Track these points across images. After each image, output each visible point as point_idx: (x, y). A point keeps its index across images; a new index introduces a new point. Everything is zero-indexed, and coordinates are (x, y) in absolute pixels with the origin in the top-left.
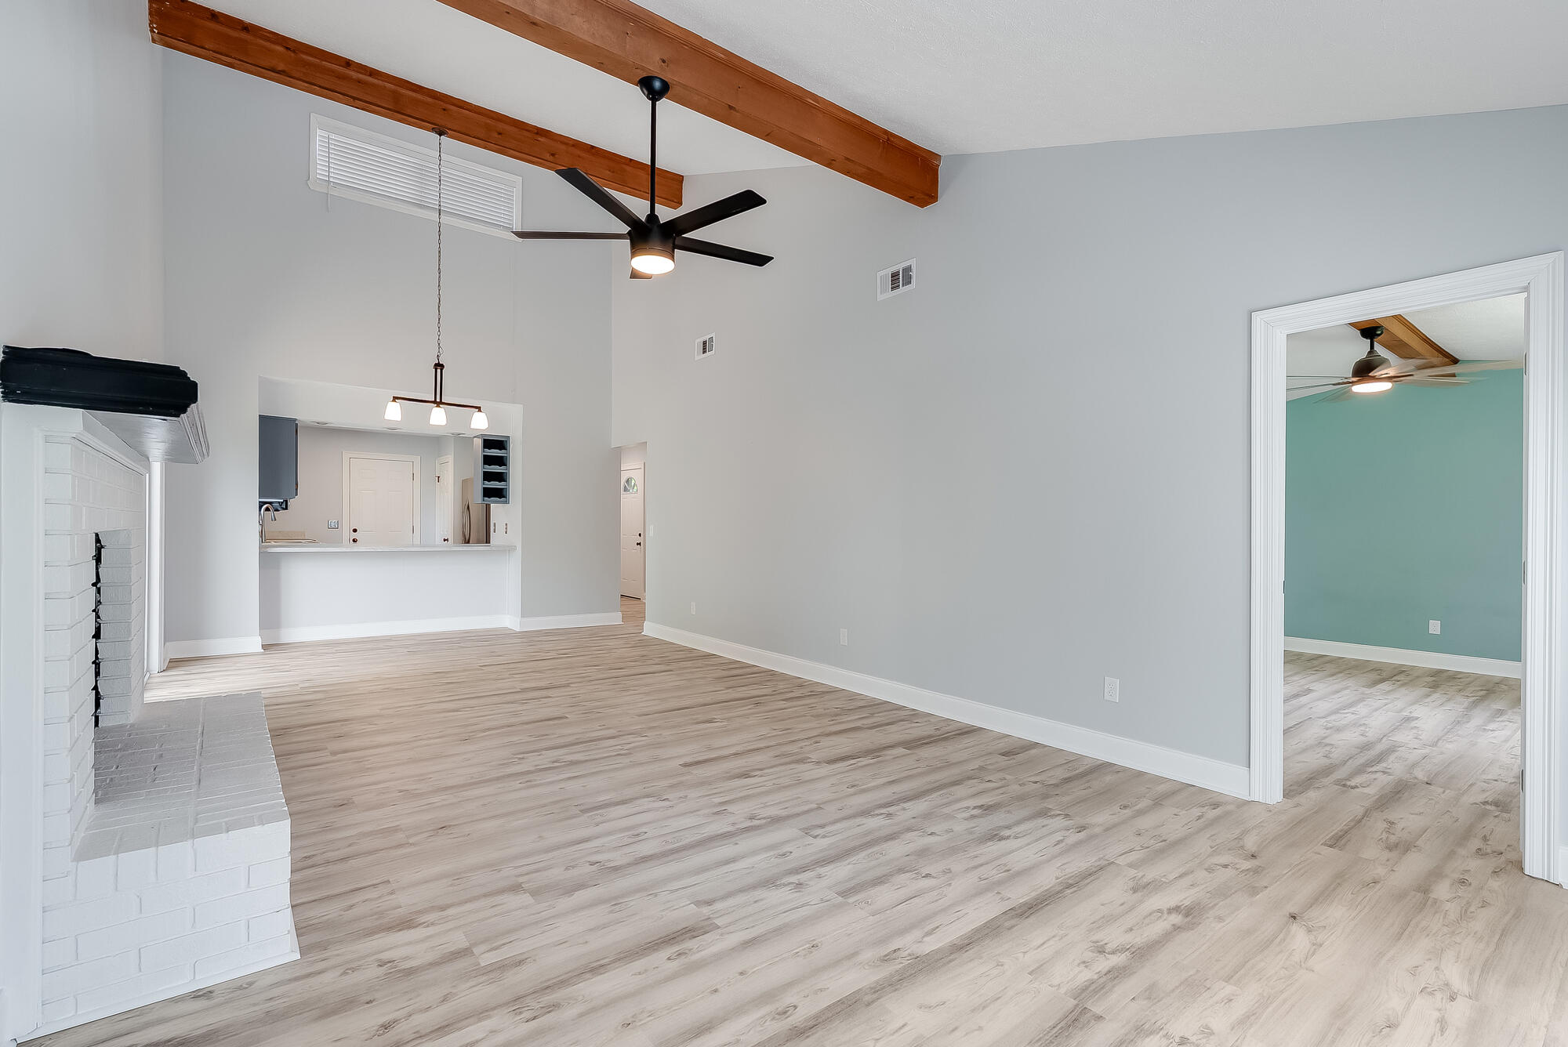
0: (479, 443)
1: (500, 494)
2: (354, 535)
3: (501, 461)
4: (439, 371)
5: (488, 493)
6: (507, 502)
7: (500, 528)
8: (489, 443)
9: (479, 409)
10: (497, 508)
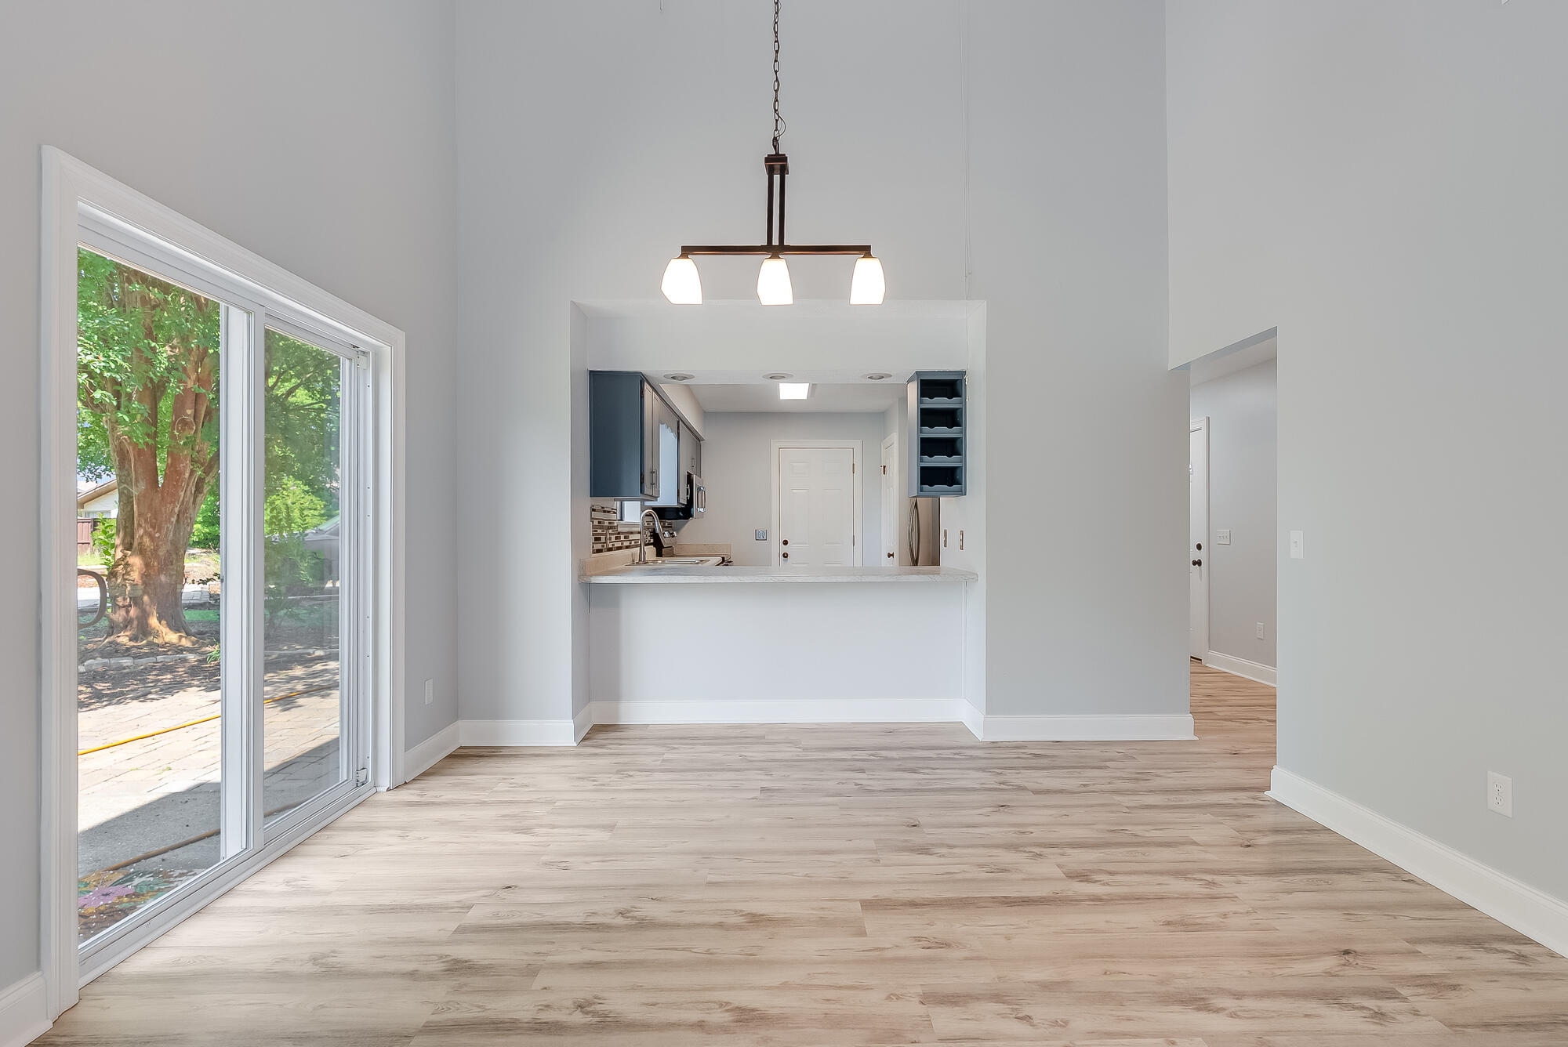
0: (913, 390)
1: (950, 478)
2: (785, 549)
3: (952, 418)
4: (777, 178)
5: (930, 477)
6: (962, 492)
7: (953, 539)
8: (930, 386)
9: (865, 251)
10: (949, 505)
